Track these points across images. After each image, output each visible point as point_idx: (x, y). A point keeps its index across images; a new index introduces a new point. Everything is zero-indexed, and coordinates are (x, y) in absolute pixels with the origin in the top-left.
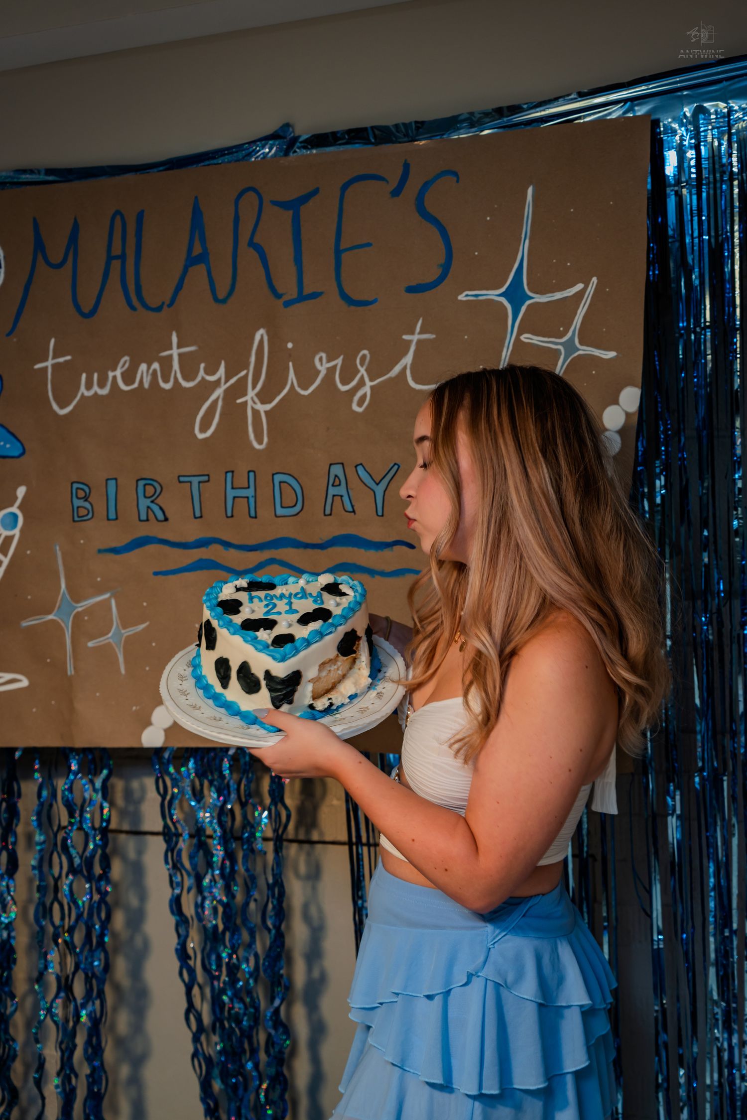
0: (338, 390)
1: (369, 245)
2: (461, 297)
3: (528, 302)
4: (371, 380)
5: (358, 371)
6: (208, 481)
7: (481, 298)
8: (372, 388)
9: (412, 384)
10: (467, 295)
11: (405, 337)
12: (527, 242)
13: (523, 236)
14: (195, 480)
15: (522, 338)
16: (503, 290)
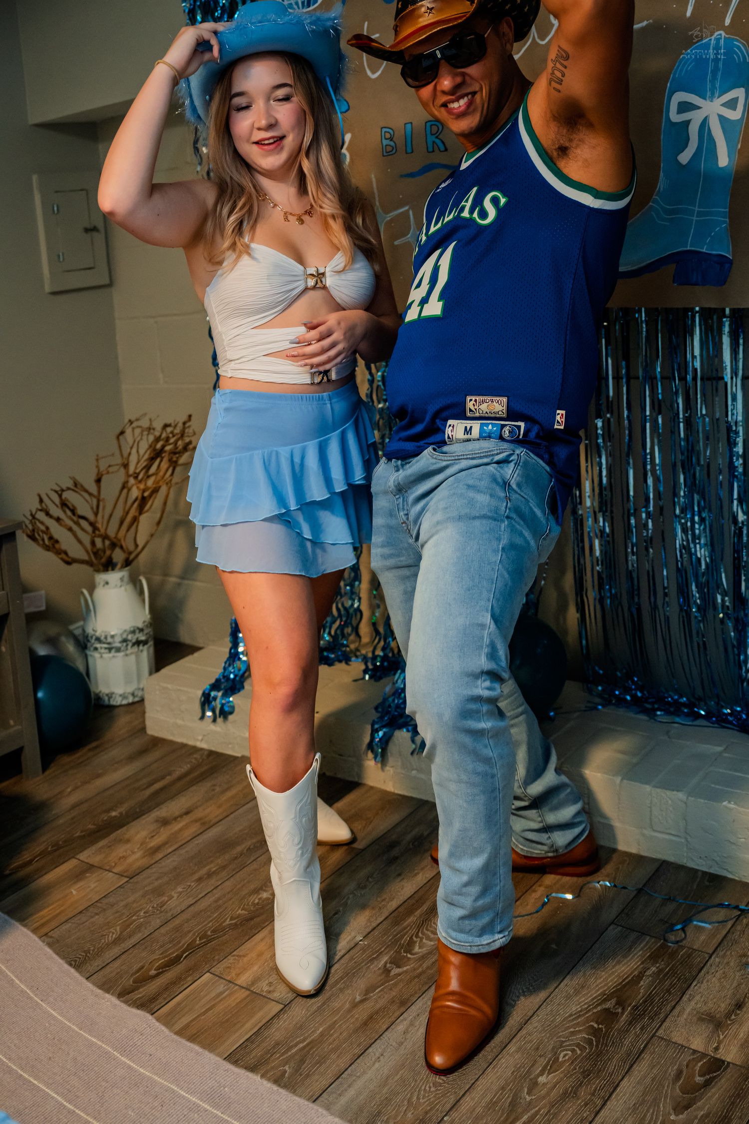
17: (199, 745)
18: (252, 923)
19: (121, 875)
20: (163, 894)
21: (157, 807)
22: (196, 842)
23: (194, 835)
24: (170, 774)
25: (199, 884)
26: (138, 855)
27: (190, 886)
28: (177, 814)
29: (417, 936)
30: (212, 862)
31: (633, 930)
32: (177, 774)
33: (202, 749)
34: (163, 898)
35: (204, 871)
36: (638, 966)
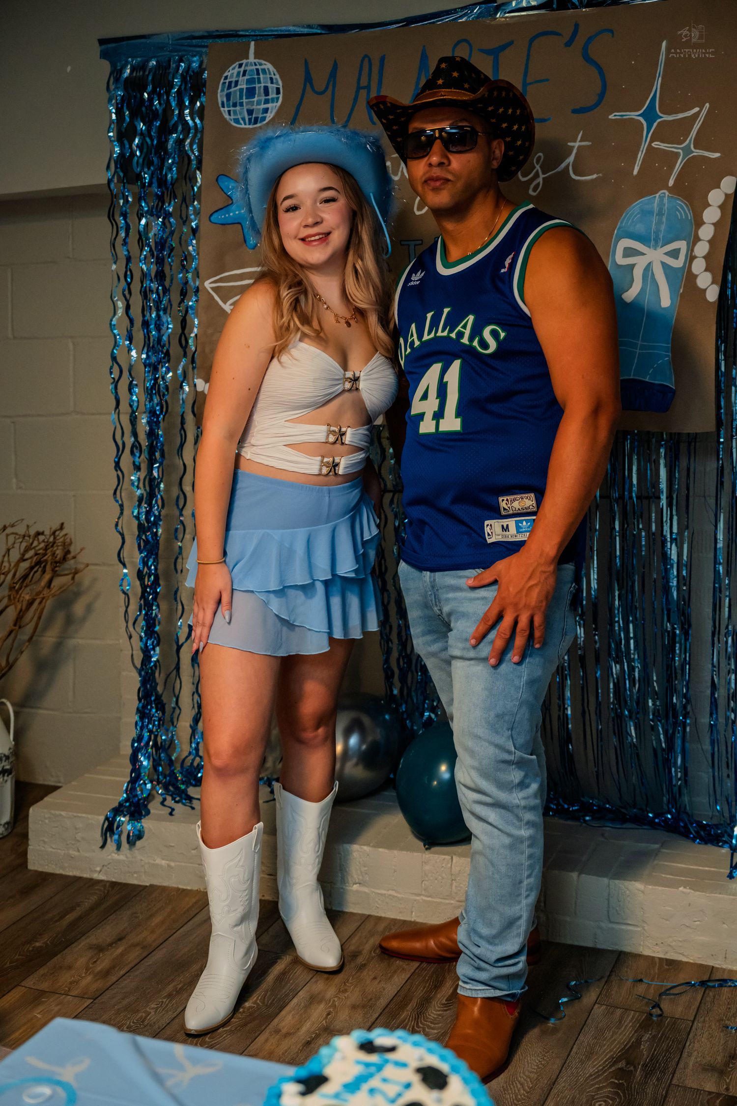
0: (520, 181)
1: (547, 80)
2: (611, 117)
3: (659, 120)
4: (543, 174)
5: (535, 167)
6: (422, 244)
7: (625, 117)
8: (544, 179)
9: (573, 176)
10: (615, 116)
11: (569, 144)
12: (660, 78)
13: (657, 75)
14: (412, 243)
15: (653, 145)
16: (641, 112)
17: (96, 876)
18: (248, 1028)
19: (82, 997)
20: (138, 1011)
21: (84, 935)
22: (148, 964)
23: (141, 958)
24: (79, 906)
25: (171, 1000)
26: (89, 978)
27: (162, 1002)
28: (109, 940)
29: (418, 1027)
30: (173, 980)
31: (617, 1008)
32: (87, 904)
33: (102, 881)
34: (140, 1015)
35: (170, 988)
36: (633, 1035)
